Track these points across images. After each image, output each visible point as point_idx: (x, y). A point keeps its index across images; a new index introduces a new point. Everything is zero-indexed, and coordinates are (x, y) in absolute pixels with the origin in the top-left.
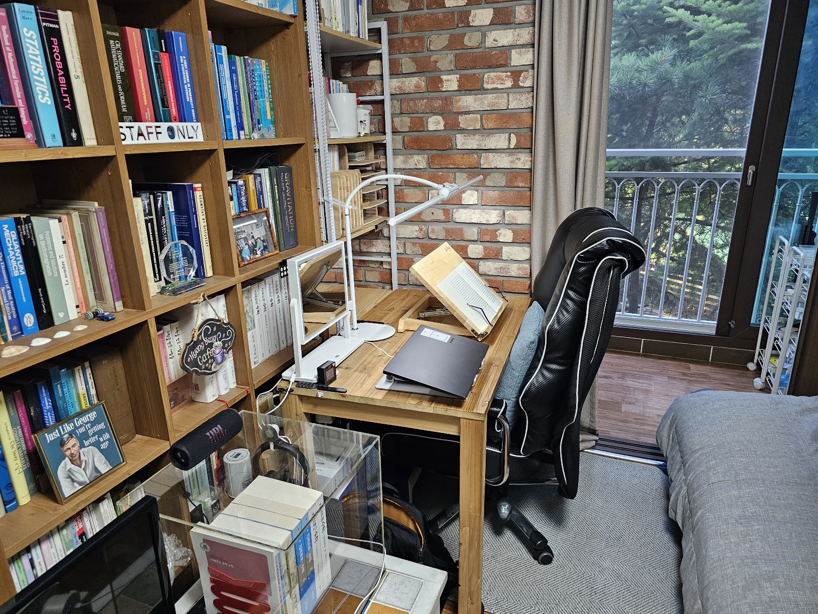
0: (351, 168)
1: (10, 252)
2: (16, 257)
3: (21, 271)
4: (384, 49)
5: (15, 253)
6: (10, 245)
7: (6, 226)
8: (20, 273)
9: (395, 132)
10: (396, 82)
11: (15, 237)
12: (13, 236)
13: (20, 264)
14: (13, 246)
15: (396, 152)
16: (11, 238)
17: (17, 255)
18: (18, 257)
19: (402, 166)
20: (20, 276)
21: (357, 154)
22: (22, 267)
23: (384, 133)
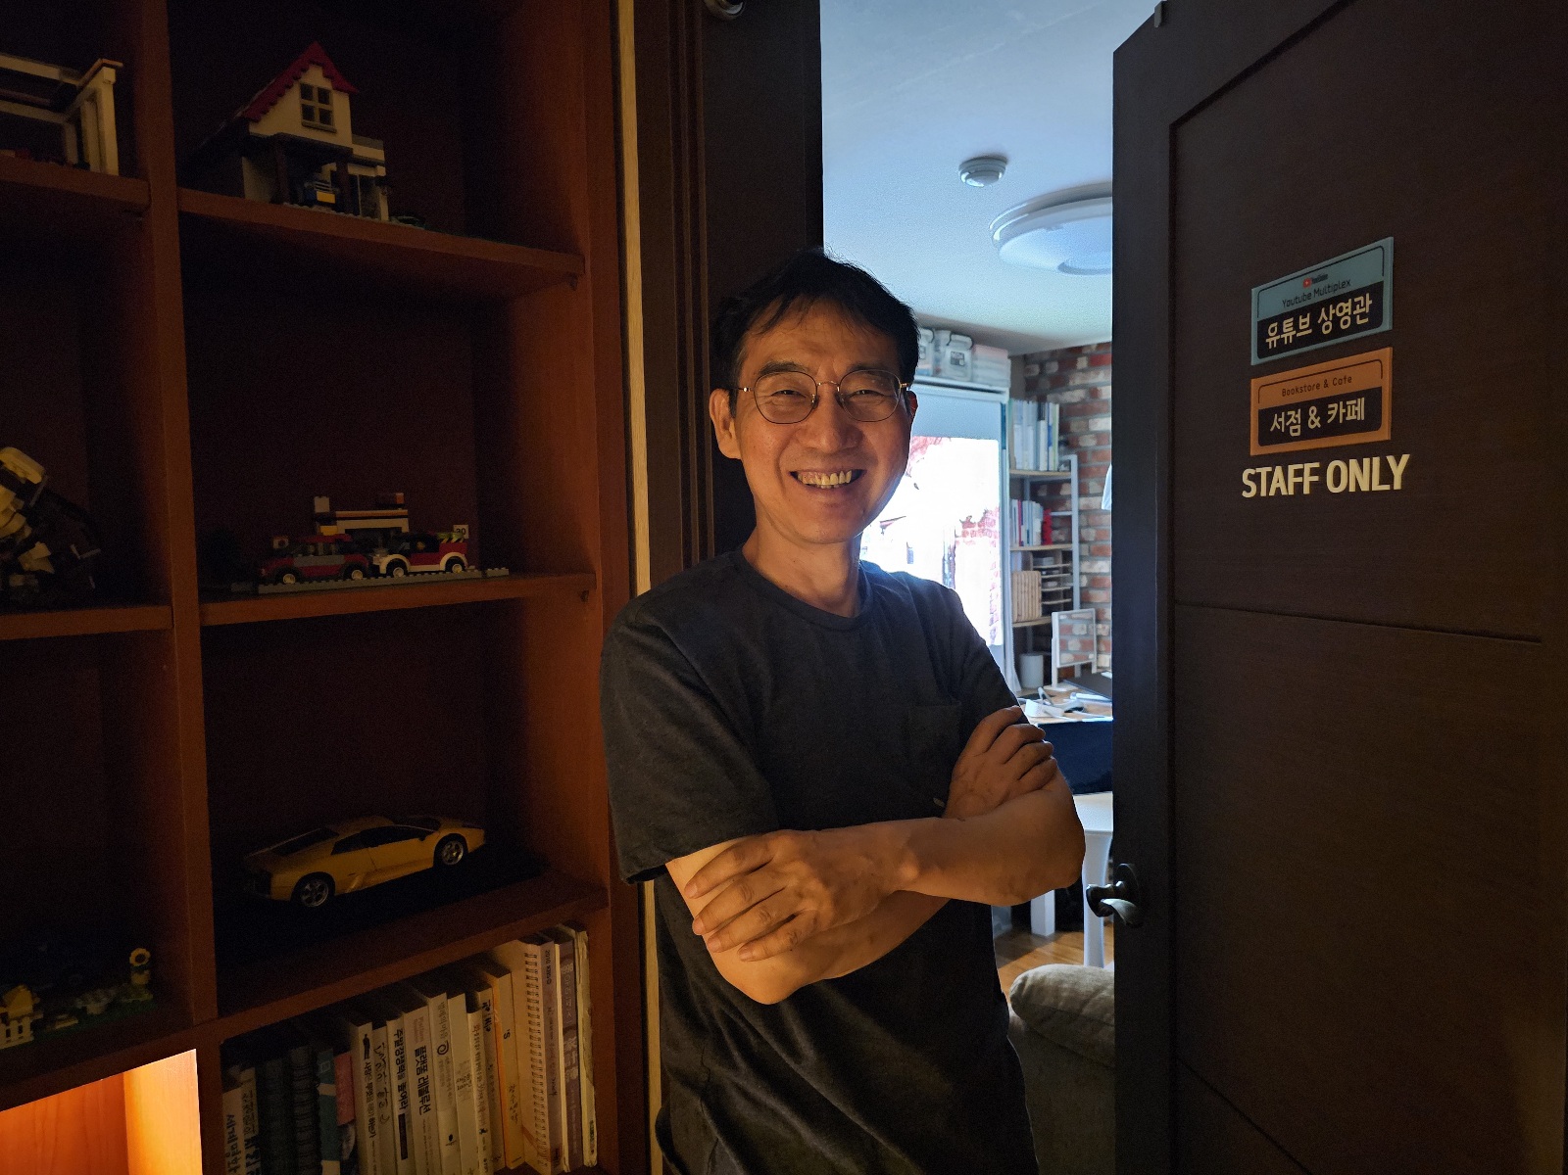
0: (1035, 569)
4: (1074, 475)
9: (1082, 541)
10: (1084, 500)
15: (1082, 558)
19: (1088, 571)
21: (1044, 559)
23: (1070, 542)
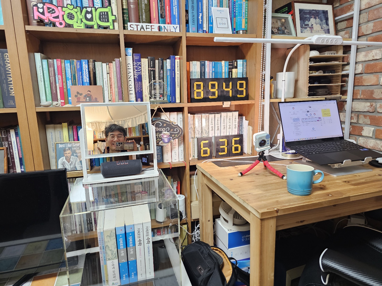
1: (84, 72)
2: (86, 75)
3: (87, 80)
5: (86, 73)
6: (84, 70)
7: (84, 62)
8: (87, 81)
9: (359, 36)
11: (87, 67)
12: (86, 67)
13: (87, 78)
14: (85, 70)
16: (85, 67)
17: (86, 74)
18: (87, 75)
20: (86, 82)
22: (88, 79)
23: (351, 38)
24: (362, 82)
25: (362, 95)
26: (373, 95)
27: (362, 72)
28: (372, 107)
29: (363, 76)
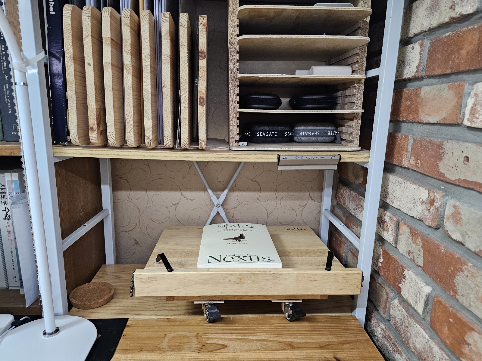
24: (417, 112)
25: (413, 158)
26: (440, 164)
27: (420, 74)
28: (432, 208)
29: (420, 88)
